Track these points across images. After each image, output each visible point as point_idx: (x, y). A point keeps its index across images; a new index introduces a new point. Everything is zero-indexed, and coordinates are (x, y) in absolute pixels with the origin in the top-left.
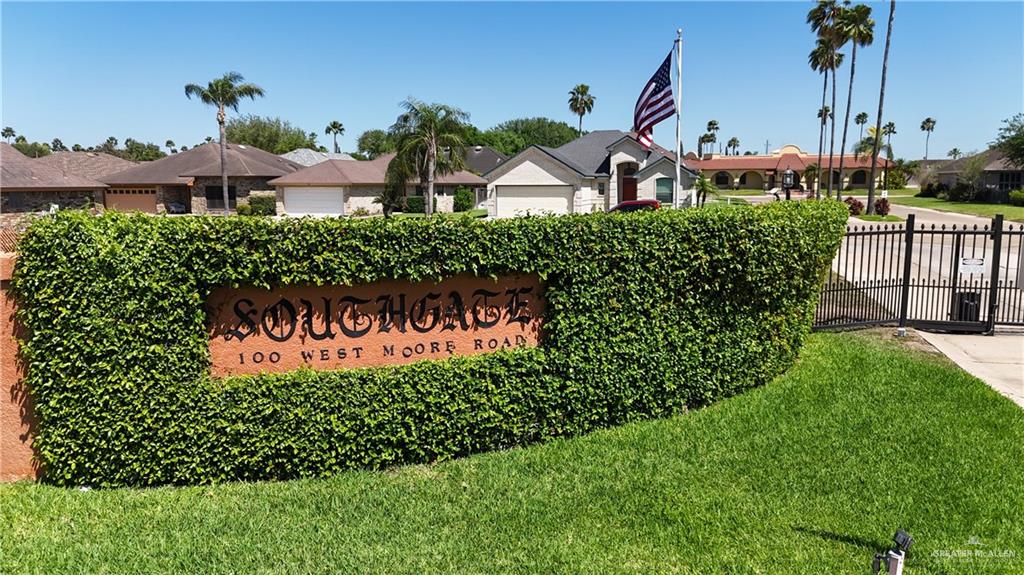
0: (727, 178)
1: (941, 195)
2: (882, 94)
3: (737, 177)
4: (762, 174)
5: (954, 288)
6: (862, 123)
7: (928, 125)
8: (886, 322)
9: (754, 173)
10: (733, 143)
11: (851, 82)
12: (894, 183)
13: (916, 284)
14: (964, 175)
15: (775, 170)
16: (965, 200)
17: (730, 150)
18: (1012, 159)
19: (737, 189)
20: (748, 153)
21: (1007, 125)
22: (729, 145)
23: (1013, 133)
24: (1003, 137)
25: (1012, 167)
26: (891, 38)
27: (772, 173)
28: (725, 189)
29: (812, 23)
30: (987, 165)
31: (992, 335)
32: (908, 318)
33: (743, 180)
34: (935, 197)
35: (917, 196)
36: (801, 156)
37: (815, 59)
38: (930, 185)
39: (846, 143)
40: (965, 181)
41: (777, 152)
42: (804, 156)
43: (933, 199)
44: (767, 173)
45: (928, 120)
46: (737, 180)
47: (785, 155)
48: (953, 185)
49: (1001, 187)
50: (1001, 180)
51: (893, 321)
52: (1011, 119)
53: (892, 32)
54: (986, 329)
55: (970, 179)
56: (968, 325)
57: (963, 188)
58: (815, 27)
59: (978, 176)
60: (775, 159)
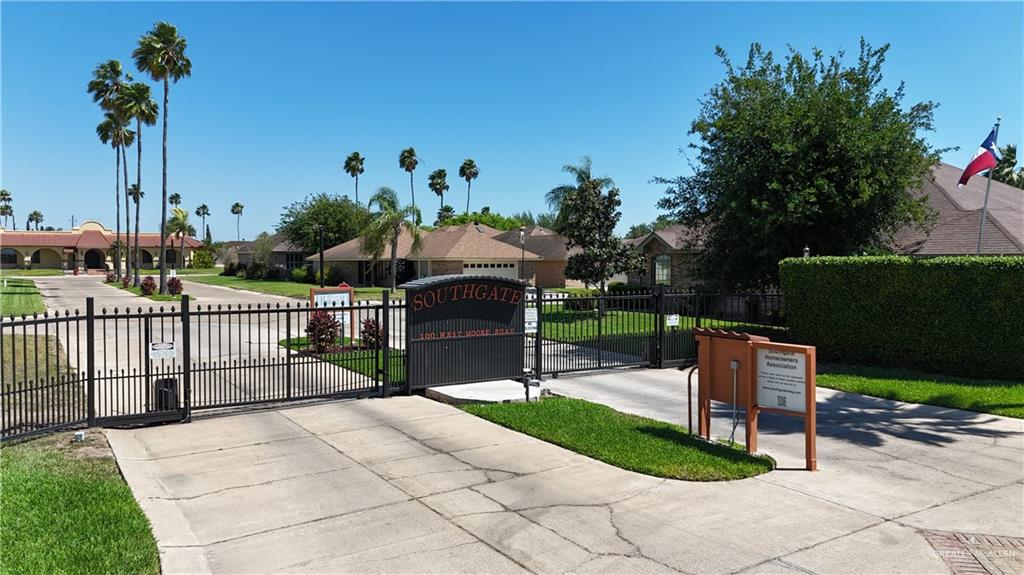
0: (15, 256)
1: (240, 274)
2: (164, 174)
3: (27, 255)
4: (59, 251)
5: (147, 376)
6: (176, 203)
7: (237, 209)
8: (73, 424)
9: (49, 250)
10: (35, 217)
11: (139, 159)
12: (203, 262)
13: (102, 376)
14: (256, 255)
15: (74, 248)
16: (258, 278)
17: (33, 225)
18: (293, 242)
19: (29, 268)
20: (50, 229)
21: (286, 212)
22: (31, 220)
23: (292, 219)
24: (285, 222)
25: (294, 249)
26: (168, 120)
27: (72, 251)
28: (14, 268)
29: (94, 93)
30: (274, 247)
31: (190, 422)
32: (97, 416)
33: (36, 259)
34: (235, 275)
35: (221, 275)
36: (104, 233)
37: (104, 132)
38: (232, 265)
39: (140, 221)
40: (258, 261)
41: (80, 229)
42: (109, 233)
43: (234, 278)
44: (66, 251)
45: (237, 205)
46: (28, 259)
47: (87, 233)
48: (250, 265)
49: (288, 267)
50: (287, 260)
51: (81, 422)
52: (290, 206)
53: (168, 113)
54: (182, 416)
55: (261, 259)
56: (165, 415)
57: (257, 267)
58: (97, 98)
59: (267, 256)
60: (75, 236)
